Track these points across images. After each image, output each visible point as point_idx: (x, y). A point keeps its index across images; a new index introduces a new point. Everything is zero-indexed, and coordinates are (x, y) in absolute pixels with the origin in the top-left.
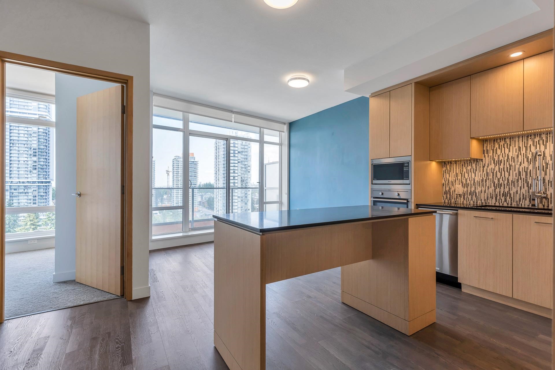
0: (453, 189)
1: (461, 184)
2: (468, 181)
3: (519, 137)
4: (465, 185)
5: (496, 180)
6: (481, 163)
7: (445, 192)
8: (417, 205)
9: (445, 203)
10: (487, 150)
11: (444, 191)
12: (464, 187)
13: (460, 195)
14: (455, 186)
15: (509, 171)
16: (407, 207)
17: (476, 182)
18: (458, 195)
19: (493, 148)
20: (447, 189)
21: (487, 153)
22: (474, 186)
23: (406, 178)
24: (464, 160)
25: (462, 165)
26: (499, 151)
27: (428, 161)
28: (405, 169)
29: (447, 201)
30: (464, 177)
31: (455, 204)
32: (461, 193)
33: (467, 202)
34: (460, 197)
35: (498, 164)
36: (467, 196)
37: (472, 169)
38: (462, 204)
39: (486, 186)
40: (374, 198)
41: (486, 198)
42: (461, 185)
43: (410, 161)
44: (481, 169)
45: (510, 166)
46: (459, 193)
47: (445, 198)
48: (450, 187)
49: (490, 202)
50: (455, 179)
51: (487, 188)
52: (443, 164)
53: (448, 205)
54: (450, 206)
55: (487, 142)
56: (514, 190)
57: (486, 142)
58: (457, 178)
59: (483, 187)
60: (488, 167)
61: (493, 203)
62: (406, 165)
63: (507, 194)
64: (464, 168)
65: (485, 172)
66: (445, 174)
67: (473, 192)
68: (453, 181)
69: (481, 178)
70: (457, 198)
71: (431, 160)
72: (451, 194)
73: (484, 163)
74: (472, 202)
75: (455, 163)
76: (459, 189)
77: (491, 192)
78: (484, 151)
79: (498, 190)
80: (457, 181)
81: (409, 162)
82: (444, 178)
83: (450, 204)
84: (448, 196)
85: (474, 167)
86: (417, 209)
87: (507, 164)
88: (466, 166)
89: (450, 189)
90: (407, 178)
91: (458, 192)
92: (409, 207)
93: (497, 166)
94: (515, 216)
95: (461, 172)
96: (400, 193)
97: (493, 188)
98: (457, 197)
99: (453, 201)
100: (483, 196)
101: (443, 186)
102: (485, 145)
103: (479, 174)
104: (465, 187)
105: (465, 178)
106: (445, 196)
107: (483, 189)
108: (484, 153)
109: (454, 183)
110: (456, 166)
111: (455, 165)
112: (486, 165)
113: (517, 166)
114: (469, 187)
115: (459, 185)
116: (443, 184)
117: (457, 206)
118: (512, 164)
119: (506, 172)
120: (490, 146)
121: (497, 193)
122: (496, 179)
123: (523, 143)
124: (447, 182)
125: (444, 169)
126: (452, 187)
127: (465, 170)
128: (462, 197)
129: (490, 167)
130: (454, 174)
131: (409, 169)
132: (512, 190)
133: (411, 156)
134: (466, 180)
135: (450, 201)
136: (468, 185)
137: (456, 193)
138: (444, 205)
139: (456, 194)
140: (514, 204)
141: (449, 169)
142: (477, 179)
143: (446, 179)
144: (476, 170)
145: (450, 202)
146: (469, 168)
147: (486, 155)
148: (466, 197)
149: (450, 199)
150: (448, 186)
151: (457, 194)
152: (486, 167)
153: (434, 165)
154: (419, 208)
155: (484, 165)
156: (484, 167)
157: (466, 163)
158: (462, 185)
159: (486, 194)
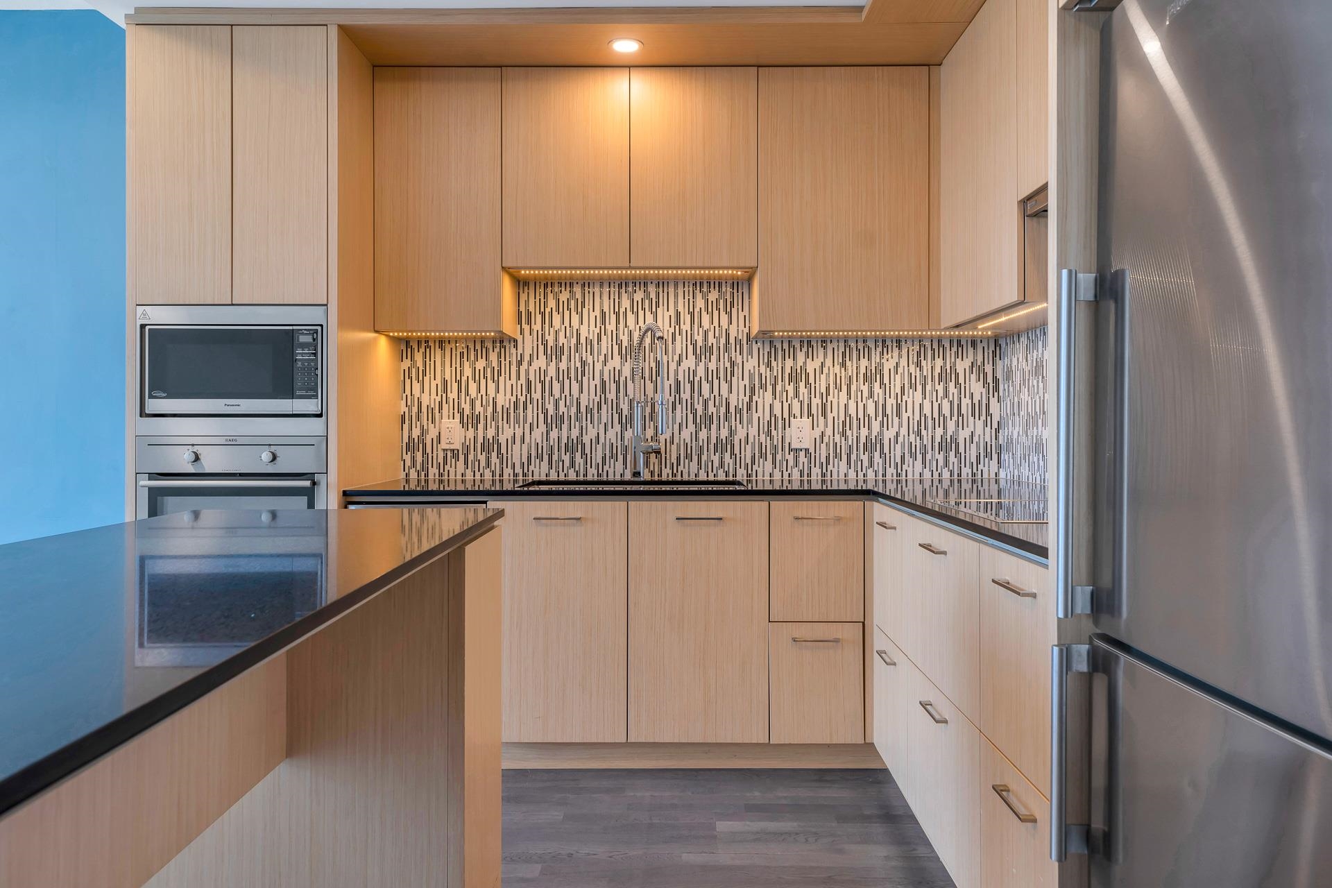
0: (432, 433)
1: (457, 416)
2: (479, 409)
3: (601, 285)
4: (470, 421)
5: (549, 403)
6: (513, 350)
7: (408, 445)
8: (345, 493)
9: (407, 481)
10: (529, 314)
11: (406, 440)
12: (465, 426)
13: (456, 452)
14: (440, 422)
15: (580, 378)
16: (311, 505)
17: (499, 409)
18: (449, 453)
19: (542, 310)
20: (416, 432)
21: (529, 323)
22: (493, 423)
23: (308, 390)
24: (466, 339)
25: (462, 354)
26: (557, 319)
27: (368, 330)
28: (301, 355)
29: (413, 475)
30: (467, 394)
31: (441, 481)
32: (457, 446)
33: (474, 476)
34: (453, 460)
35: (554, 357)
36: (475, 456)
37: (489, 370)
38: (459, 483)
39: (525, 421)
40: (152, 476)
41: (525, 460)
42: (457, 419)
43: (322, 326)
44: (514, 368)
45: (583, 363)
46: (452, 447)
47: (408, 463)
48: (425, 427)
49: (536, 471)
50: (438, 399)
51: (527, 426)
52: (404, 346)
53: (418, 489)
54: (425, 489)
55: (528, 289)
56: (591, 433)
57: (526, 288)
58: (444, 395)
59: (517, 426)
60: (530, 364)
61: (542, 475)
62: (303, 339)
63: (575, 445)
64: (467, 364)
65: (523, 381)
66: (408, 382)
67: (491, 441)
68: (432, 406)
69: (513, 399)
70: (445, 463)
71: (378, 329)
72: (429, 450)
73: (520, 351)
74: (488, 475)
75: (441, 347)
76: (452, 432)
77: (539, 441)
78: (520, 313)
79: (554, 434)
80: (445, 406)
81: (319, 328)
82: (404, 395)
83: (423, 483)
84: (419, 455)
85: (495, 364)
86: (346, 507)
87: (575, 358)
88: (472, 358)
89: (424, 432)
90: (312, 391)
91: (450, 443)
92: (320, 505)
93: (553, 364)
94: (636, 505)
95: (458, 378)
96: (280, 451)
97: (543, 427)
98: (445, 458)
99: (433, 471)
100: (518, 454)
101: (403, 422)
102: (523, 297)
103: (509, 384)
104: (470, 426)
105: (468, 398)
106: (408, 458)
107: (519, 433)
108: (520, 322)
109: (437, 415)
110: (443, 356)
111: (438, 351)
112: (527, 358)
113: (598, 366)
114: (481, 426)
115: (451, 420)
116: (403, 417)
117: (447, 489)
118: (586, 358)
119: (574, 382)
120: (535, 302)
121: (552, 444)
122: (549, 400)
123: (610, 302)
124: (415, 409)
125: (407, 363)
126: (432, 426)
127: (468, 372)
128: (462, 457)
129: (535, 365)
130: (436, 382)
131: (315, 354)
132: (586, 434)
133: (326, 305)
134: (472, 402)
135: (423, 473)
136: (478, 421)
137: (444, 445)
138: (407, 489)
139: (444, 450)
140: (592, 475)
141: (420, 364)
142: (501, 400)
143: (412, 401)
144: (500, 373)
145: (423, 477)
146: (481, 364)
147: (526, 327)
148: (471, 457)
149: (425, 468)
150: (419, 423)
151: (447, 450)
152: (525, 364)
153: (383, 344)
154: (352, 507)
155: (519, 359)
156: (520, 363)
157: (472, 350)
158: (462, 421)
159: (525, 447)
